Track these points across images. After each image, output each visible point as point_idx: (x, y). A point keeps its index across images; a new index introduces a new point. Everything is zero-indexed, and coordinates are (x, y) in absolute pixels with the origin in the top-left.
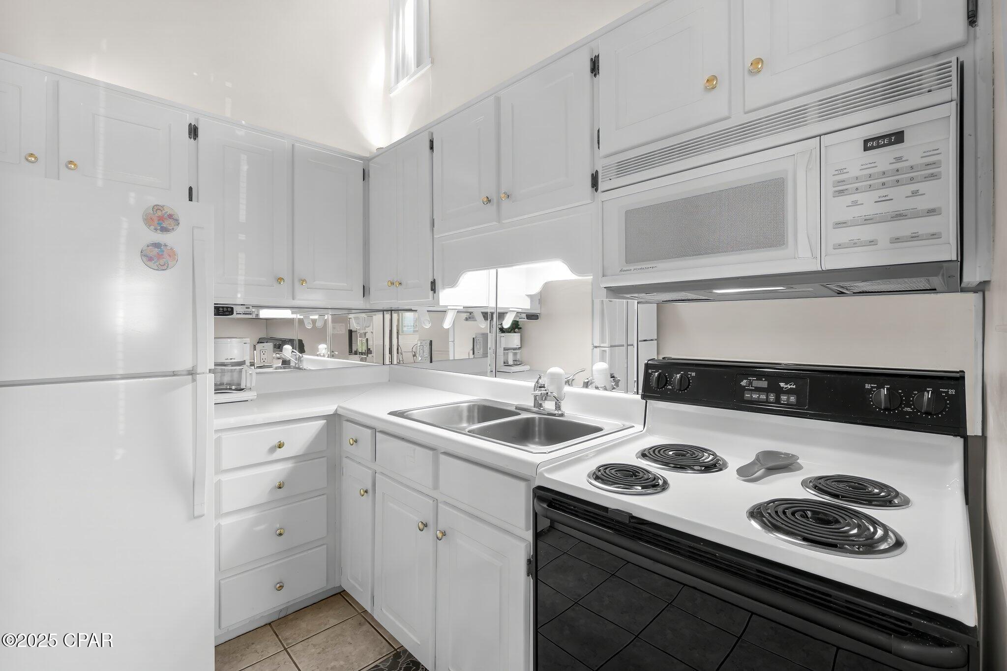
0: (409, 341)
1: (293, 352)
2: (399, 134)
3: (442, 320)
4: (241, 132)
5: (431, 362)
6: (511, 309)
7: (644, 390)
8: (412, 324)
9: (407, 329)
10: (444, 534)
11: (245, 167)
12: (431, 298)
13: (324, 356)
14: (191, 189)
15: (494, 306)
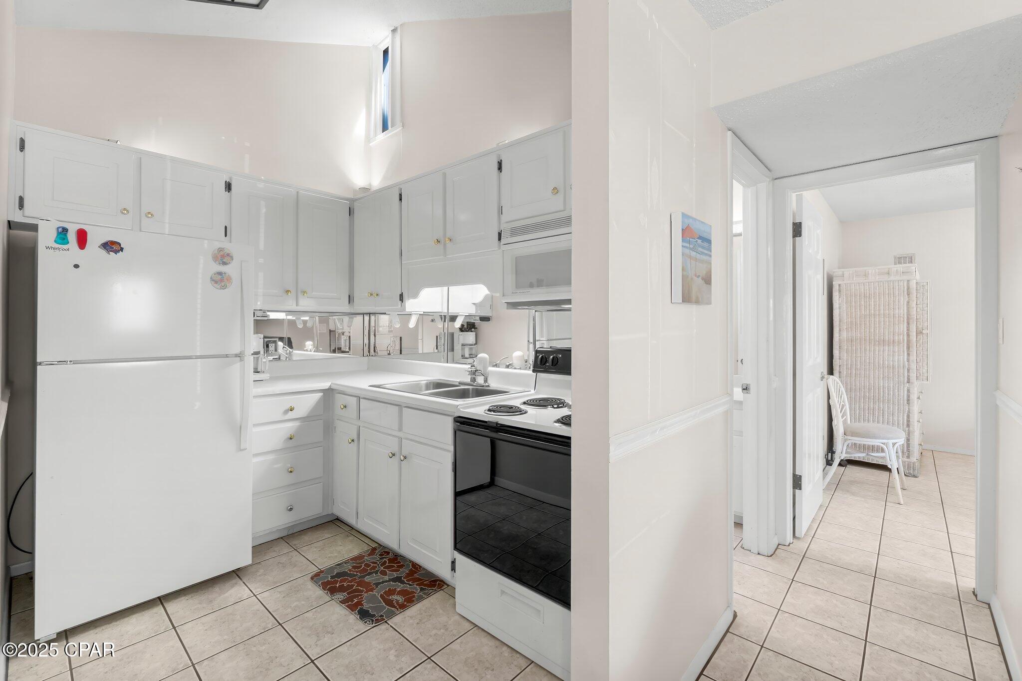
0: (384, 341)
1: (283, 347)
2: (376, 182)
3: (408, 321)
4: (261, 185)
5: (401, 353)
6: (460, 314)
7: (534, 367)
8: (387, 325)
9: (383, 329)
10: (405, 458)
11: (264, 210)
12: (400, 306)
13: (311, 351)
14: (226, 227)
15: (446, 311)
